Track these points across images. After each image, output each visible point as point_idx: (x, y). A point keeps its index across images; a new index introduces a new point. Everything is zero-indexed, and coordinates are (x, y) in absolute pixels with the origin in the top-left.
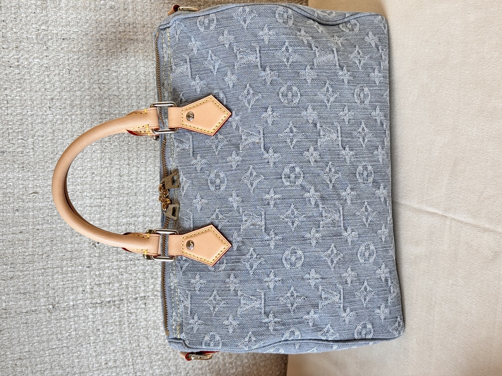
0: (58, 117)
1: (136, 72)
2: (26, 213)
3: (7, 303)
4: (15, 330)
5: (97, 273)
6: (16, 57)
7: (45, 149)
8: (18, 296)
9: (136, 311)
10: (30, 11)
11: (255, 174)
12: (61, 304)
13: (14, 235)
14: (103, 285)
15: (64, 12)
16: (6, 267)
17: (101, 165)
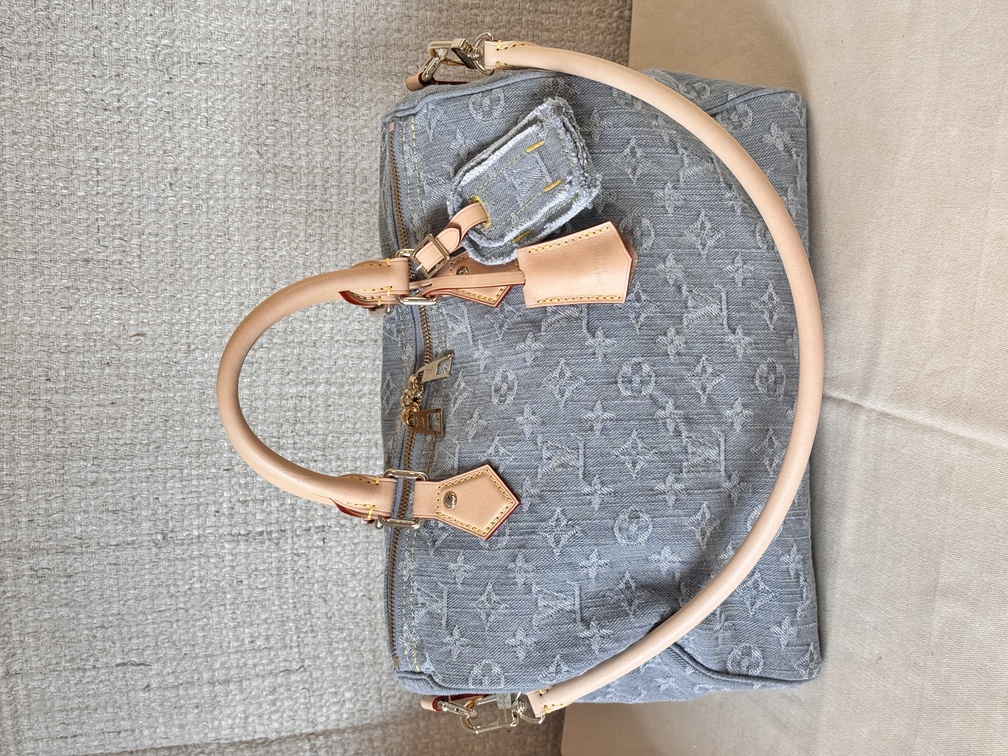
0: (184, 201)
1: (324, 126)
2: (123, 369)
3: (83, 528)
4: (96, 575)
5: (243, 481)
6: (115, 92)
7: (159, 258)
8: (104, 516)
9: (307, 552)
10: (144, 11)
11: (568, 374)
12: (178, 534)
13: (101, 409)
14: (251, 504)
15: (202, 16)
16: (85, 463)
17: (257, 290)
